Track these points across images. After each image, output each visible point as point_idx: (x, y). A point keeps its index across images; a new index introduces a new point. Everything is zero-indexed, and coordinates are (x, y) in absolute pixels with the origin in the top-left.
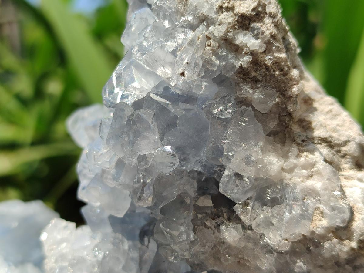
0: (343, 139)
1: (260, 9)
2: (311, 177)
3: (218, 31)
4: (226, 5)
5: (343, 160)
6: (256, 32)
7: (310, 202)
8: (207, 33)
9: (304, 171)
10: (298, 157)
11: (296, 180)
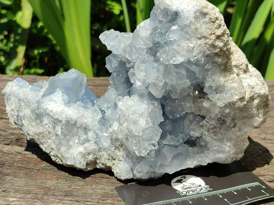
0: (241, 63)
1: (224, 33)
2: (233, 82)
3: (210, 42)
4: (213, 32)
5: (240, 71)
6: (222, 40)
7: (233, 91)
8: (205, 42)
9: (231, 81)
10: (229, 76)
11: (229, 84)
